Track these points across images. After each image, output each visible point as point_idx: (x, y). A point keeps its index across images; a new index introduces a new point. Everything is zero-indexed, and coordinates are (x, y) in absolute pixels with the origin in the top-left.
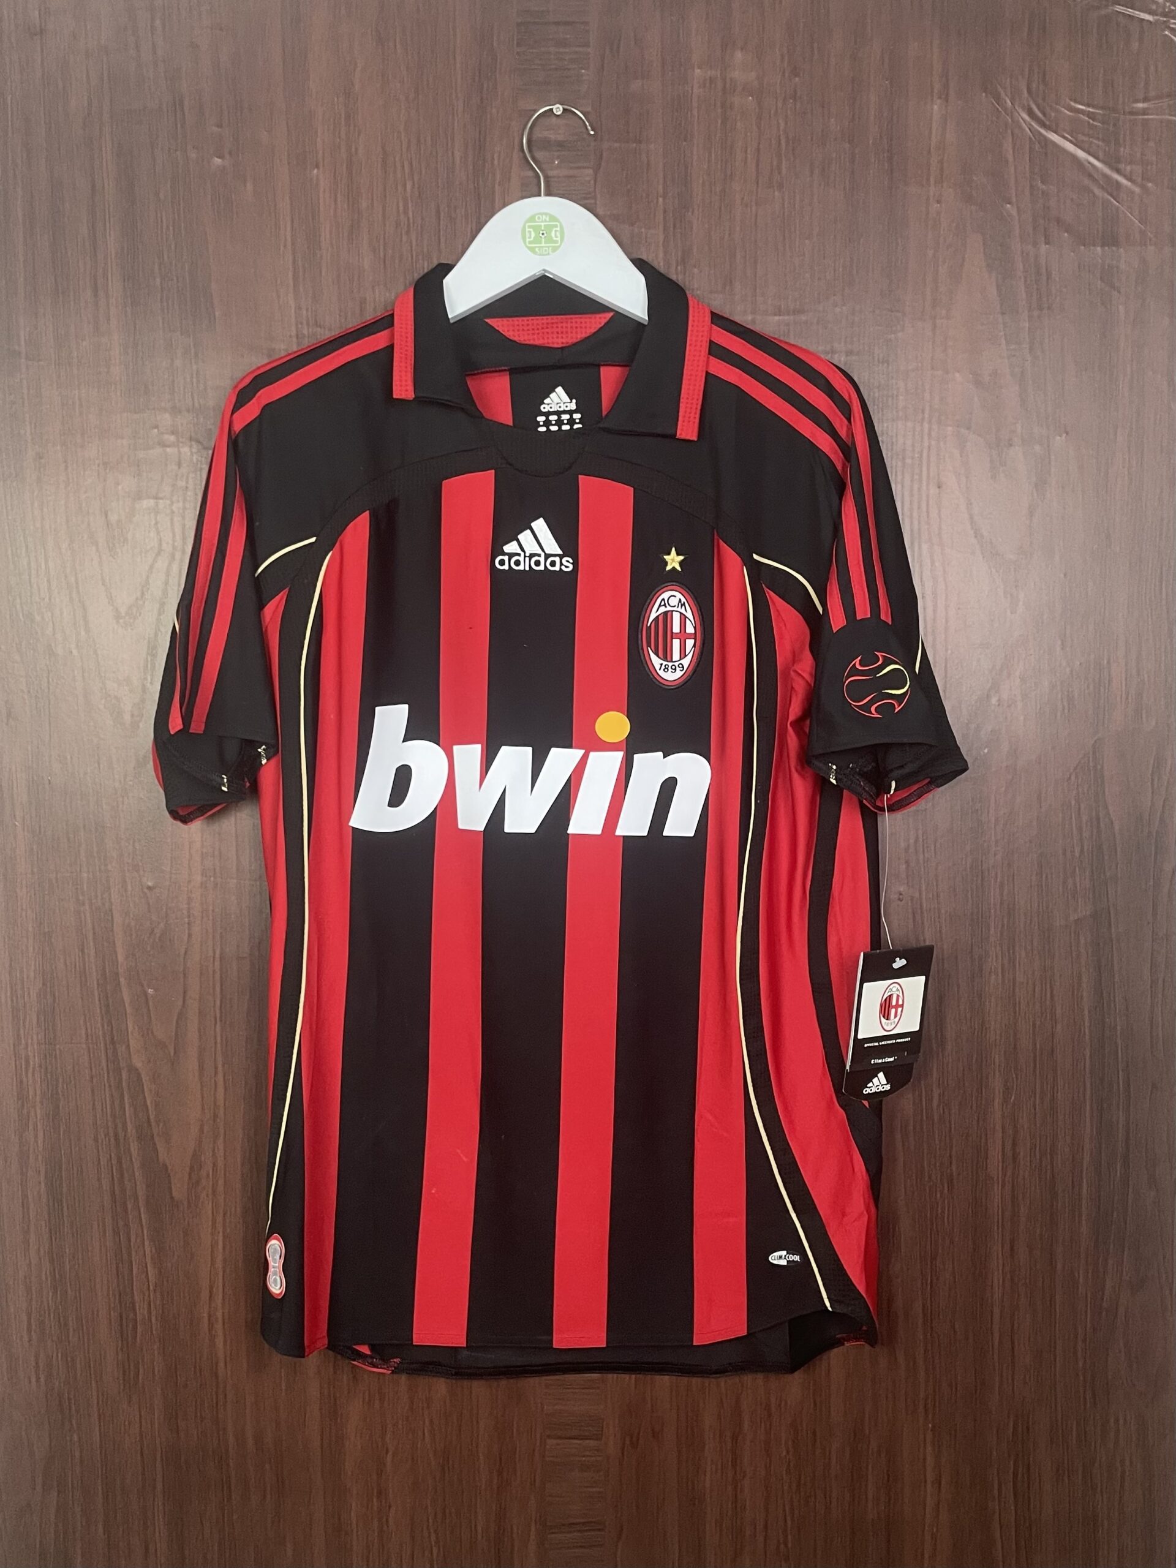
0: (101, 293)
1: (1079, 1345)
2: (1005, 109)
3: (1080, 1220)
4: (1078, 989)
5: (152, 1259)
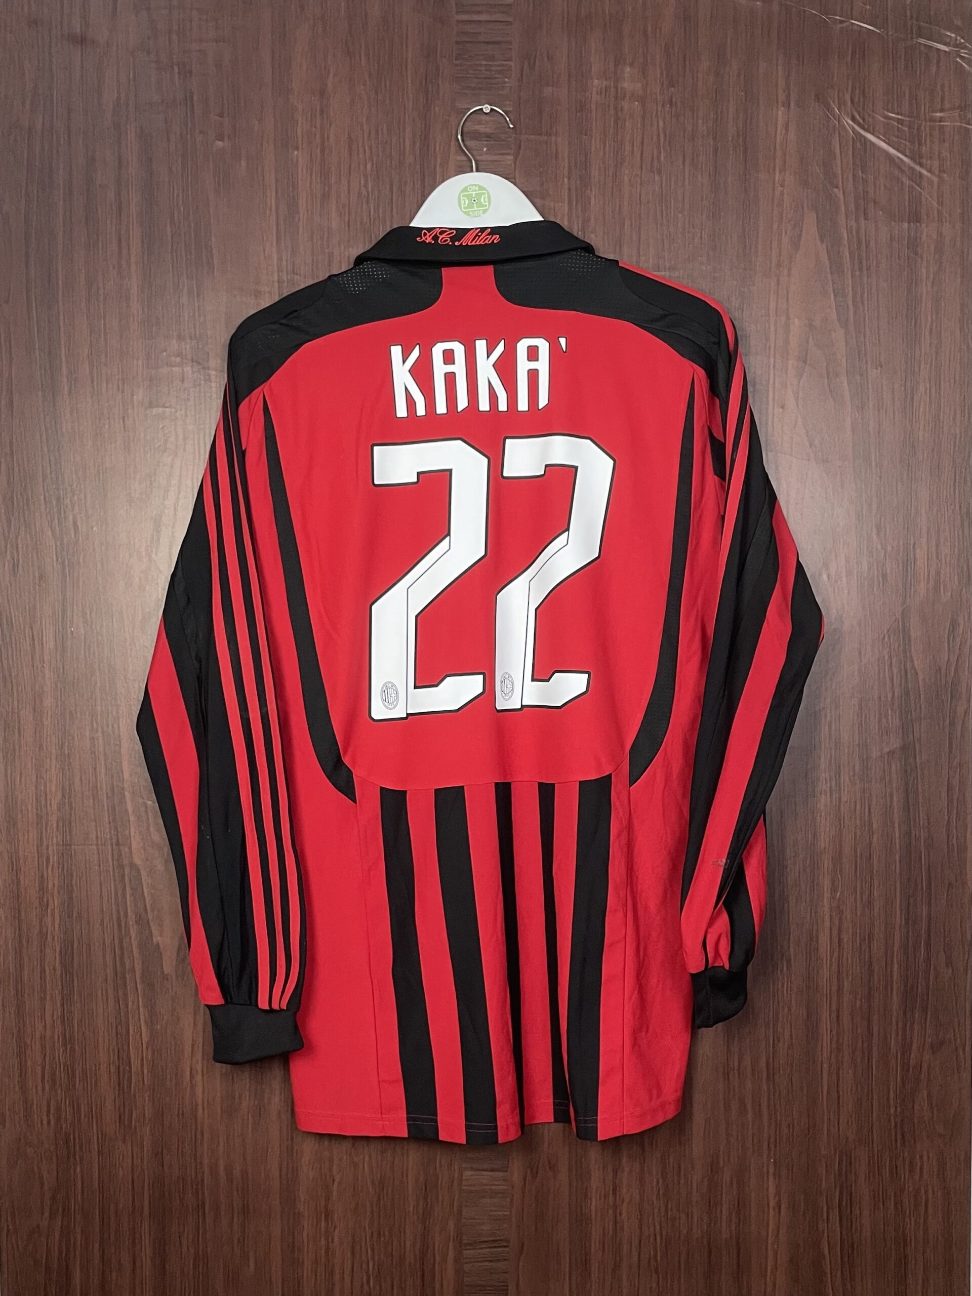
0: (124, 244)
1: (892, 1095)
2: (834, 116)
3: (892, 993)
4: (890, 807)
5: (146, 1022)
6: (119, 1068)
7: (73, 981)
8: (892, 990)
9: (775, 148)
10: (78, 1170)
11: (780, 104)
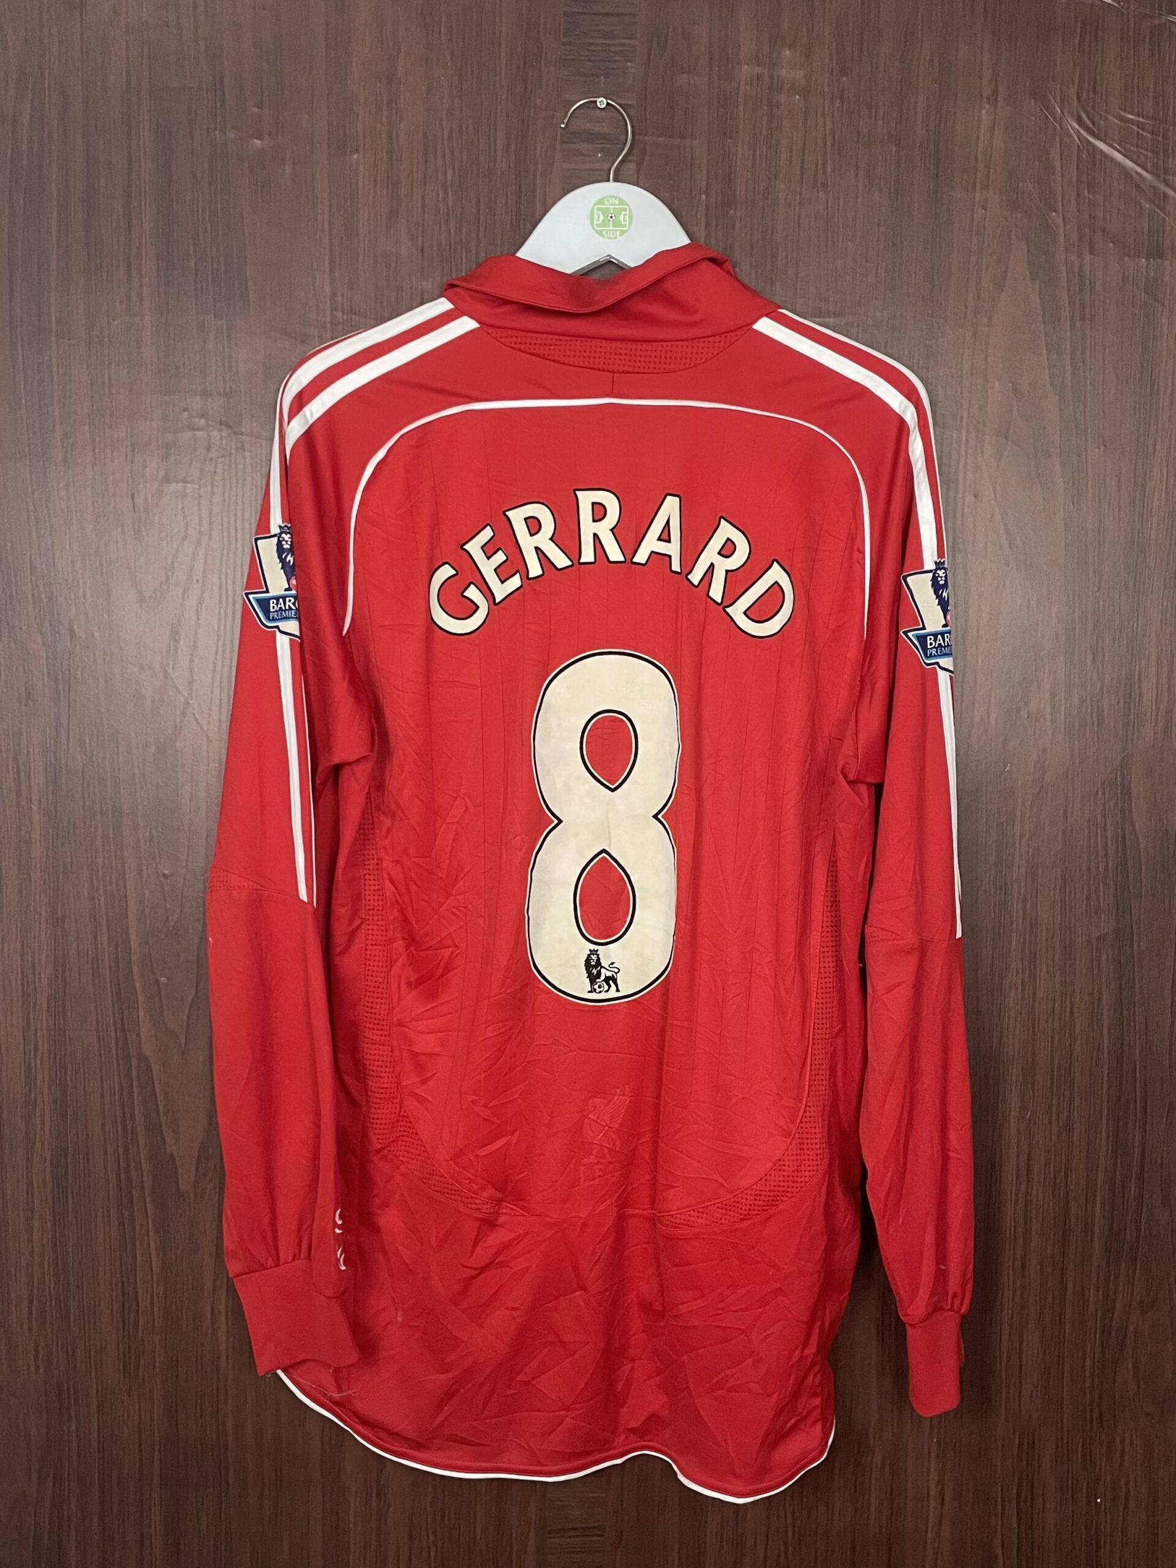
0: (134, 274)
1: (1088, 1363)
2: (1054, 118)
3: (1092, 1241)
4: (1098, 1006)
5: (156, 1250)
6: (123, 1306)
7: (67, 1197)
8: (1093, 1233)
9: (976, 158)
10: (73, 1428)
11: (985, 100)
